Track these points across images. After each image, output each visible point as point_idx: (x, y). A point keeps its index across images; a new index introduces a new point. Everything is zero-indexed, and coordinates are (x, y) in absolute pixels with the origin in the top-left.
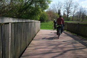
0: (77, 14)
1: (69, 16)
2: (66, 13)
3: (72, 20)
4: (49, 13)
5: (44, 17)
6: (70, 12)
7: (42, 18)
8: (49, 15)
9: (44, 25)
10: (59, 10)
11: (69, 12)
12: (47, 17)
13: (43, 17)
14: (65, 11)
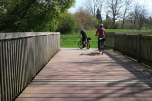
0: (130, 16)
1: (116, 21)
2: (111, 16)
3: (122, 28)
4: (79, 16)
5: (70, 24)
6: (118, 14)
7: (67, 26)
8: (80, 19)
9: (71, 38)
10: (98, 10)
11: (116, 13)
12: (76, 23)
13: (68, 24)
14: (109, 11)
